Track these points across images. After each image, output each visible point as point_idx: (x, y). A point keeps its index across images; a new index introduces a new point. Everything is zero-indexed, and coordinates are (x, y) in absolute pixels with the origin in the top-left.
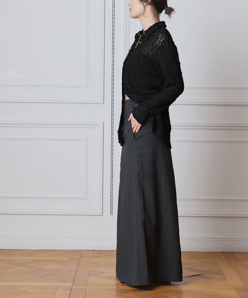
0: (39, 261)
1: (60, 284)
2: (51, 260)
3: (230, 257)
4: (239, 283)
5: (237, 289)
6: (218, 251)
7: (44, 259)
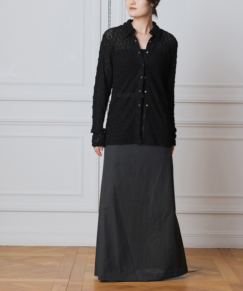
0: (35, 257)
1: (56, 280)
2: (48, 257)
3: (225, 253)
4: (234, 279)
5: (232, 285)
6: (213, 248)
7: (40, 255)
